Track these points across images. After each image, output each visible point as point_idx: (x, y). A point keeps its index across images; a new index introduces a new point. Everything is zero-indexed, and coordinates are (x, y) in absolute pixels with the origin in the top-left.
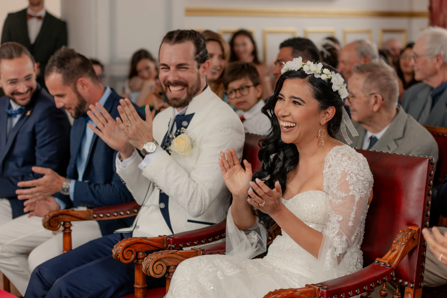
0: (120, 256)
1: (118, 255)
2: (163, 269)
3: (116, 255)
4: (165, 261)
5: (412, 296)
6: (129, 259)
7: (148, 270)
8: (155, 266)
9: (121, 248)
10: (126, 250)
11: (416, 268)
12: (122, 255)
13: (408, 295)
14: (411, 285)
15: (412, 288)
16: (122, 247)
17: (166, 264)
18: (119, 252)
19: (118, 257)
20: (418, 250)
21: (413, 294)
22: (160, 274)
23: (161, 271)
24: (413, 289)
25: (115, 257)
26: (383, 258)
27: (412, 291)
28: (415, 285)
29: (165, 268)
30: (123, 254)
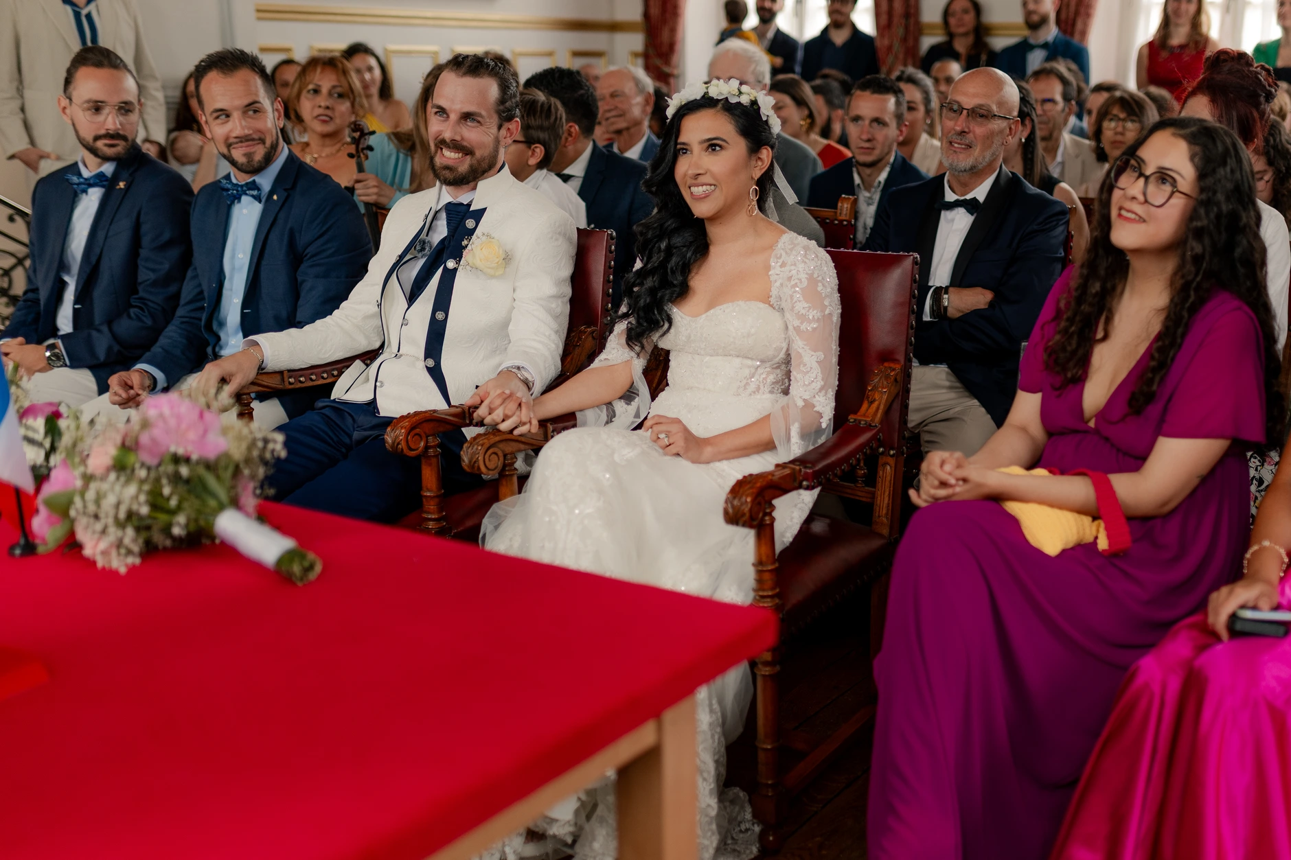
0: (403, 445)
1: (398, 444)
2: (499, 459)
3: (393, 443)
4: (501, 445)
5: (893, 469)
6: (417, 449)
7: (476, 465)
8: (487, 456)
9: (403, 431)
10: (412, 434)
11: (897, 426)
12: (405, 443)
13: (884, 468)
14: (892, 452)
15: (892, 456)
16: (405, 428)
17: (503, 451)
18: (401, 438)
19: (400, 446)
20: (900, 398)
21: (893, 465)
22: (495, 468)
23: (496, 465)
24: (895, 458)
25: (392, 448)
26: (859, 414)
27: (892, 461)
28: (897, 452)
29: (502, 459)
30: (407, 441)
